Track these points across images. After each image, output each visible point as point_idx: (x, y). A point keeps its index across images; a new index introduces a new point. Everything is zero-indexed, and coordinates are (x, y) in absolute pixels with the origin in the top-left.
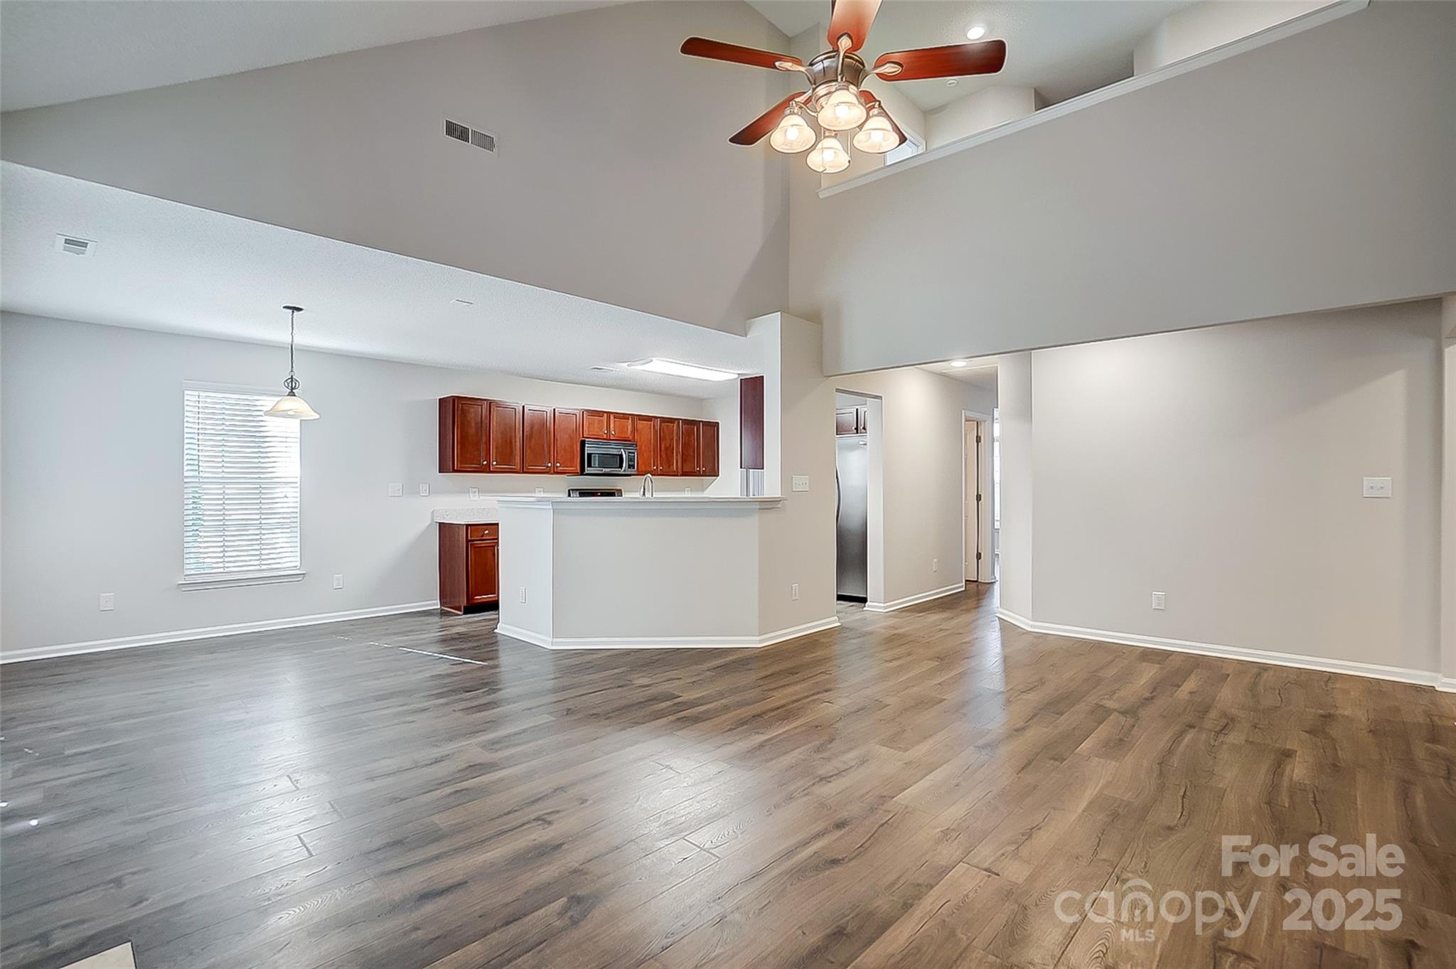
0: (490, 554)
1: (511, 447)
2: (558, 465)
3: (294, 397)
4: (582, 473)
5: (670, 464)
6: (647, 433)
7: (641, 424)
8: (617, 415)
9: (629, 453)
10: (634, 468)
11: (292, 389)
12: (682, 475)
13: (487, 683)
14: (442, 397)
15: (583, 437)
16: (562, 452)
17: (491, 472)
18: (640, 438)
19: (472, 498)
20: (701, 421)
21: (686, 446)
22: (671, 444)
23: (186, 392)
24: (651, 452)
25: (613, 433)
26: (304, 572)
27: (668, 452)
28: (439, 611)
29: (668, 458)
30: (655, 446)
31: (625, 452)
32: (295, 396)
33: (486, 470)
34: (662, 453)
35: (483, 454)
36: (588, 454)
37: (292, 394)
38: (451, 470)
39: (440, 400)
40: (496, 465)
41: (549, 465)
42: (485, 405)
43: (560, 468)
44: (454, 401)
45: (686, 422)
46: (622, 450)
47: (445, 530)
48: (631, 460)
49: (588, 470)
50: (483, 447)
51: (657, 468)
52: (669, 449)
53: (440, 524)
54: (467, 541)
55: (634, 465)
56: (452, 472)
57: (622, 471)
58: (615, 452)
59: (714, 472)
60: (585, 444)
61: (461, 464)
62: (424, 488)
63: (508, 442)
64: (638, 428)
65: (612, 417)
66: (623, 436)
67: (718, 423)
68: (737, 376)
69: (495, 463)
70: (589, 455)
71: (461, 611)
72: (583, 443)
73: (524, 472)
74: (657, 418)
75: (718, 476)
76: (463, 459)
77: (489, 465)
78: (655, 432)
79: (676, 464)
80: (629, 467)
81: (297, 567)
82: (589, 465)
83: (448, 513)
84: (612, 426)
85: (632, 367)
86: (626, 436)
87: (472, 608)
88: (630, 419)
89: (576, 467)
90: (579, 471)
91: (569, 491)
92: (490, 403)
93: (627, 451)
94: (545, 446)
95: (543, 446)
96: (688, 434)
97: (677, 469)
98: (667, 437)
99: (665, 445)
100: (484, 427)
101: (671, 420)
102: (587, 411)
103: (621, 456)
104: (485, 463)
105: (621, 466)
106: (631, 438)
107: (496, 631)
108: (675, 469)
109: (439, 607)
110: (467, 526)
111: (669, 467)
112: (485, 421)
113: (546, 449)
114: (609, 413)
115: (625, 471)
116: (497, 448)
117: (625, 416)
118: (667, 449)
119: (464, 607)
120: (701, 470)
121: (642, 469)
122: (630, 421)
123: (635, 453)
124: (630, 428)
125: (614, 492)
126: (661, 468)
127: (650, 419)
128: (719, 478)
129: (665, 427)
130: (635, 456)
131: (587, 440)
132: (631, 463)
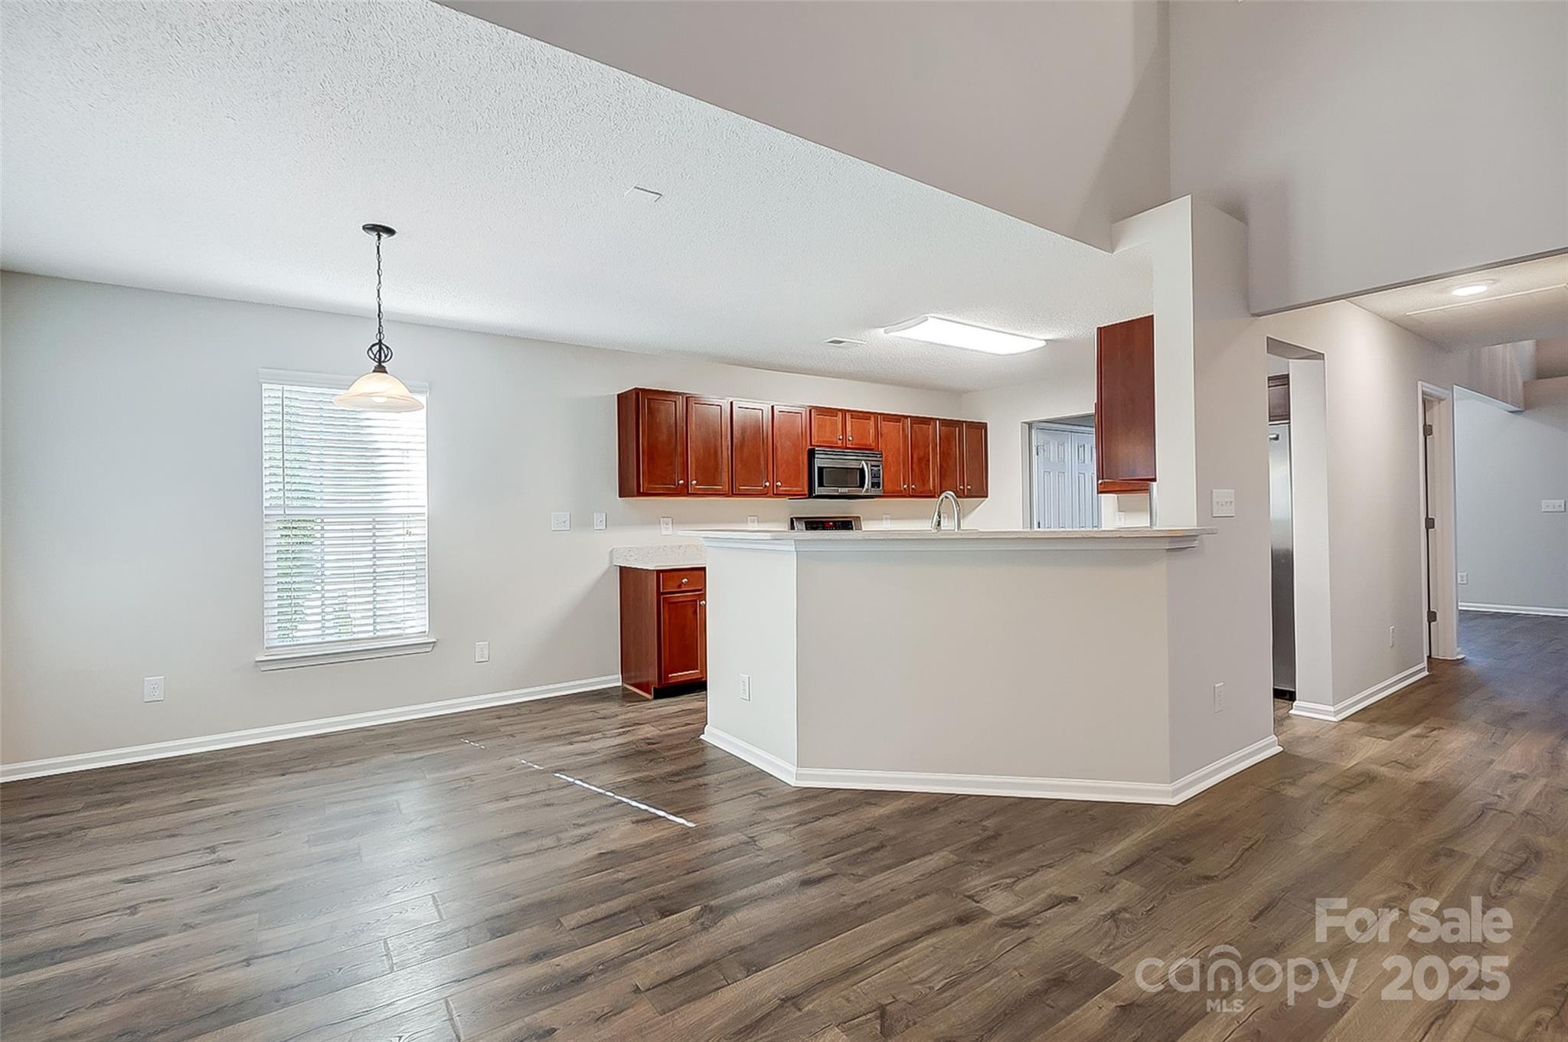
0: (690, 612)
1: (716, 460)
2: (779, 484)
3: (385, 374)
4: (811, 495)
5: (924, 480)
6: (894, 439)
7: (886, 427)
8: (855, 413)
9: (872, 466)
10: (879, 487)
11: (380, 362)
13: (696, 888)
14: (620, 392)
15: (811, 445)
16: (784, 466)
17: (688, 494)
18: (886, 446)
19: (664, 532)
20: (965, 422)
21: (945, 455)
22: (927, 454)
23: (265, 386)
24: (899, 464)
25: (850, 438)
26: (435, 640)
27: (923, 465)
28: (620, 693)
29: (922, 471)
30: (906, 456)
31: (867, 464)
32: (386, 372)
33: (683, 491)
34: (914, 466)
35: (679, 469)
36: (819, 468)
37: (380, 369)
38: (636, 494)
39: (619, 395)
40: (696, 485)
41: (768, 484)
42: (680, 401)
43: (782, 488)
44: (637, 395)
45: (944, 422)
46: (863, 462)
47: (628, 577)
48: (875, 476)
49: (818, 491)
50: (678, 461)
51: (908, 486)
52: (924, 461)
53: (621, 568)
54: (659, 593)
55: (879, 483)
56: (637, 496)
57: (863, 492)
58: (854, 465)
59: (980, 491)
60: (814, 454)
61: (649, 483)
62: (599, 518)
63: (711, 454)
64: (883, 433)
65: (848, 416)
66: (863, 442)
67: (986, 424)
68: (1043, 343)
69: (694, 482)
70: (821, 469)
71: (650, 694)
72: (811, 454)
73: (733, 495)
74: (907, 417)
75: (987, 497)
76: (651, 479)
77: (686, 485)
78: (905, 437)
79: (933, 480)
80: (873, 486)
81: (425, 632)
82: (821, 484)
83: (631, 553)
84: (849, 429)
85: (891, 334)
86: (868, 443)
87: (666, 691)
88: (873, 419)
89: (803, 487)
90: (806, 492)
91: (792, 519)
92: (688, 399)
93: (869, 462)
94: (762, 458)
95: (758, 457)
96: (947, 439)
97: (934, 487)
98: (921, 443)
99: (918, 454)
100: (680, 435)
101: (925, 420)
102: (816, 408)
103: (862, 471)
104: (681, 482)
105: (862, 485)
106: (873, 445)
107: (702, 737)
108: (931, 488)
109: (620, 684)
110: (659, 572)
111: (924, 485)
112: (681, 424)
113: (762, 462)
114: (844, 412)
115: (867, 490)
116: (697, 460)
117: (865, 416)
118: (920, 460)
119: (655, 688)
120: (964, 486)
121: (889, 487)
122: (872, 422)
123: (879, 466)
124: (872, 431)
125: (851, 522)
126: (913, 486)
127: (897, 418)
128: (987, 499)
129: (917, 430)
130: (879, 470)
131: (816, 449)
132: (876, 480)
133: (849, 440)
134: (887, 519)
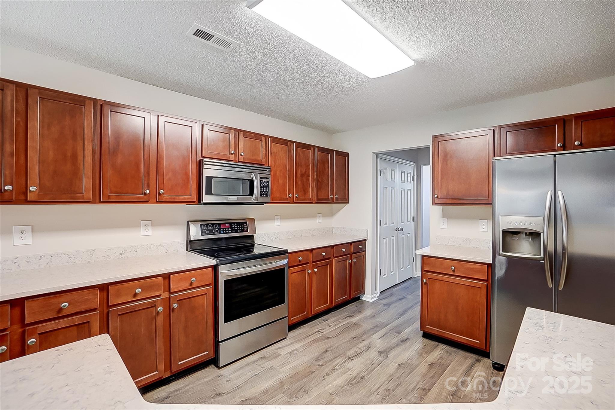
1: (75, 164)
2: (162, 192)
4: (200, 202)
5: (305, 191)
6: (281, 158)
7: (276, 148)
8: (247, 134)
9: (261, 178)
10: (267, 196)
12: (316, 203)
15: (202, 157)
16: (170, 174)
17: (27, 202)
18: (274, 162)
20: (335, 151)
21: (321, 173)
22: (307, 170)
24: (286, 178)
25: (242, 154)
27: (304, 178)
29: (303, 184)
30: (290, 171)
31: (257, 176)
33: (19, 199)
34: (298, 179)
35: (6, 171)
36: (207, 177)
40: (39, 191)
41: (148, 191)
43: (165, 196)
45: (322, 150)
46: (253, 174)
48: (264, 186)
49: (206, 198)
50: (7, 162)
51: (292, 195)
52: (305, 175)
55: (267, 193)
57: (252, 199)
58: (244, 176)
59: (343, 199)
60: (203, 164)
63: (68, 157)
64: (272, 152)
65: (242, 136)
66: (256, 158)
67: (348, 153)
69: (36, 188)
70: (209, 179)
72: (200, 164)
73: (101, 202)
74: (293, 142)
77: (22, 192)
78: (291, 157)
79: (311, 192)
80: (262, 195)
82: (209, 193)
84: (241, 146)
86: (259, 158)
88: (264, 140)
90: (195, 199)
91: (188, 222)
93: (259, 175)
95: (138, 164)
96: (322, 163)
97: (312, 195)
98: (303, 163)
99: (301, 171)
101: (307, 147)
103: (252, 182)
104: (11, 187)
105: (251, 193)
106: (264, 161)
108: (310, 197)
111: (304, 194)
112: (14, 118)
114: (237, 131)
115: (256, 197)
116: (42, 163)
117: (258, 137)
118: (302, 175)
120: (333, 195)
121: (277, 195)
122: (263, 143)
123: (268, 178)
124: (263, 150)
125: (246, 223)
126: (296, 195)
127: (286, 142)
128: (348, 204)
129: (301, 153)
130: (268, 182)
131: (204, 160)
132: (264, 190)
133: (241, 155)
134: (278, 219)
